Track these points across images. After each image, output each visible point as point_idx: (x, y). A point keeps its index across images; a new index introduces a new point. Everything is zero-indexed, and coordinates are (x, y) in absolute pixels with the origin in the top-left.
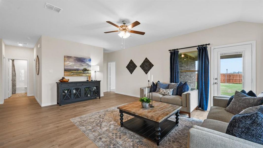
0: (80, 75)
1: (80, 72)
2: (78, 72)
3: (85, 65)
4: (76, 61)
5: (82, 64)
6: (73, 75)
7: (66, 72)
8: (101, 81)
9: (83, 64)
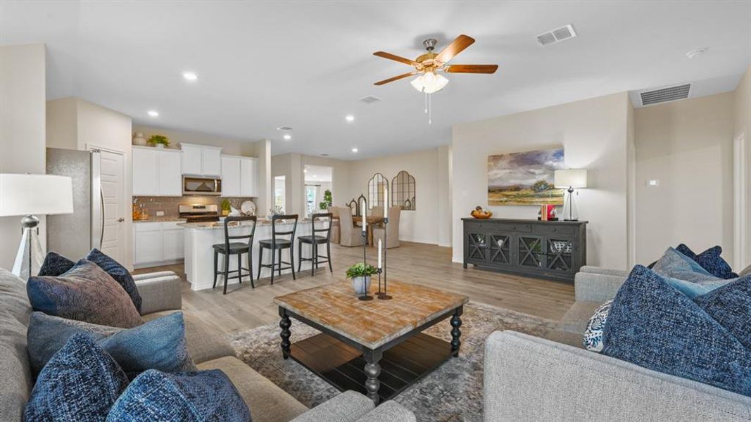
0: (524, 202)
1: (524, 193)
2: (520, 193)
3: (541, 171)
4: (515, 165)
5: (532, 170)
6: (506, 201)
7: (491, 194)
8: (587, 222)
9: (536, 169)
